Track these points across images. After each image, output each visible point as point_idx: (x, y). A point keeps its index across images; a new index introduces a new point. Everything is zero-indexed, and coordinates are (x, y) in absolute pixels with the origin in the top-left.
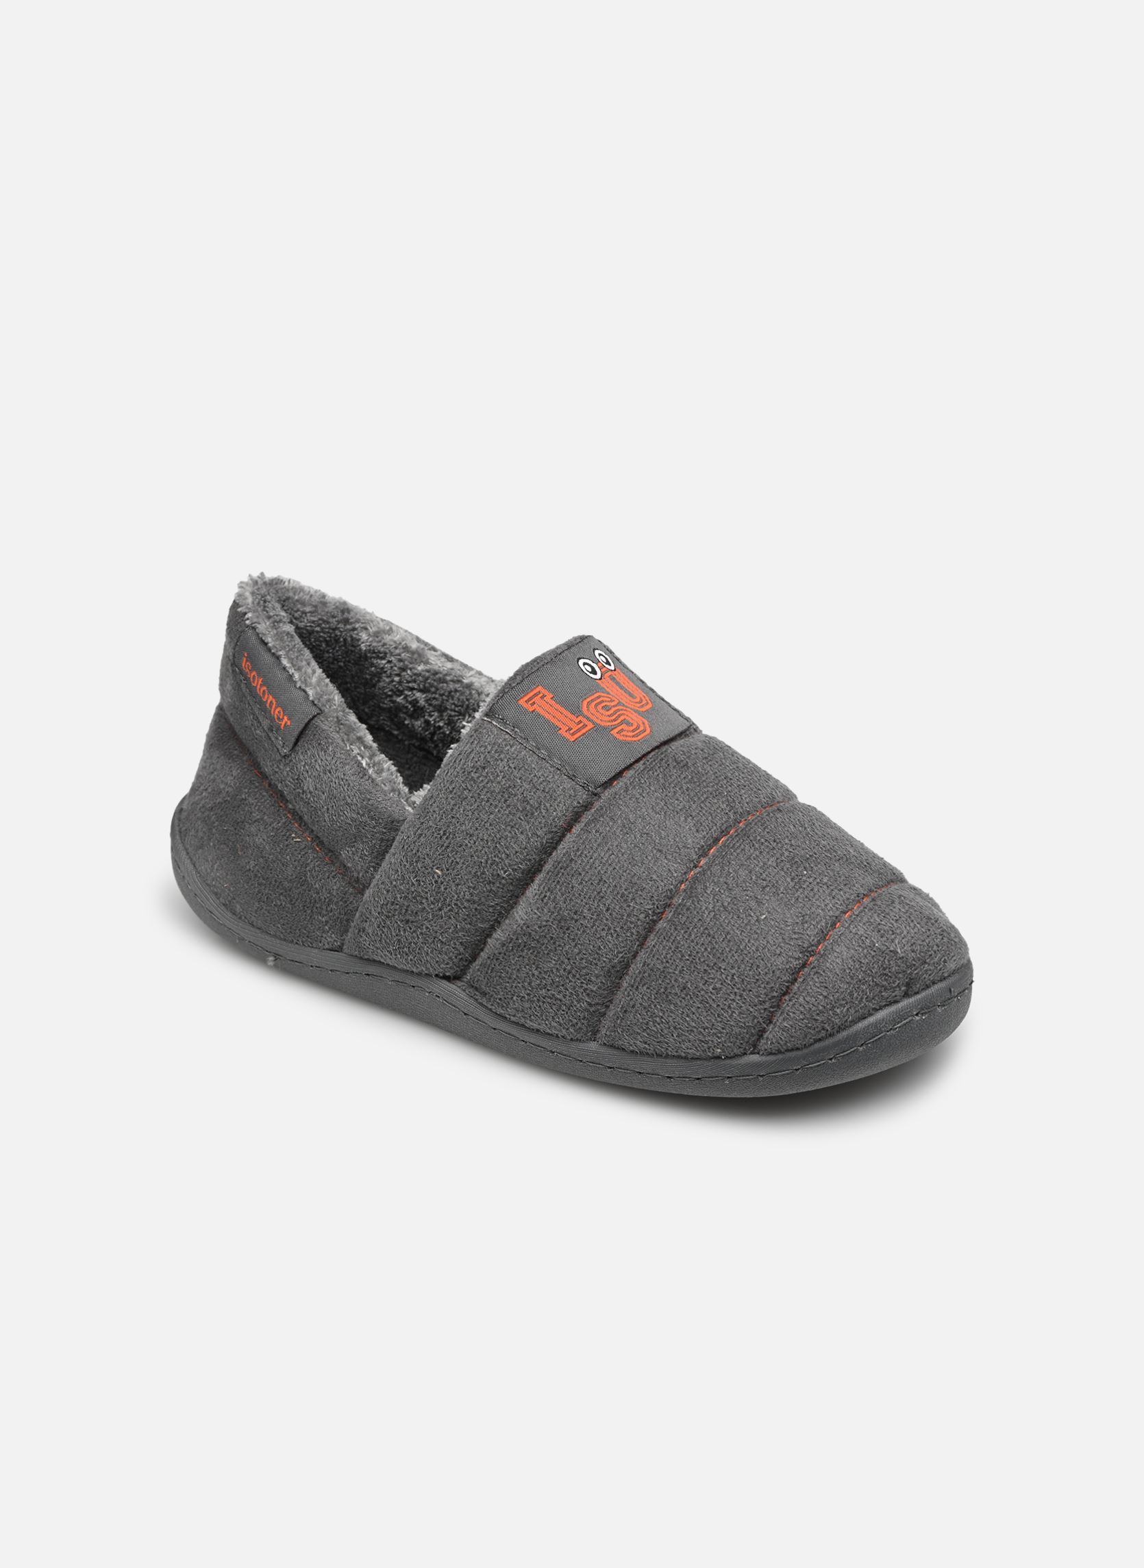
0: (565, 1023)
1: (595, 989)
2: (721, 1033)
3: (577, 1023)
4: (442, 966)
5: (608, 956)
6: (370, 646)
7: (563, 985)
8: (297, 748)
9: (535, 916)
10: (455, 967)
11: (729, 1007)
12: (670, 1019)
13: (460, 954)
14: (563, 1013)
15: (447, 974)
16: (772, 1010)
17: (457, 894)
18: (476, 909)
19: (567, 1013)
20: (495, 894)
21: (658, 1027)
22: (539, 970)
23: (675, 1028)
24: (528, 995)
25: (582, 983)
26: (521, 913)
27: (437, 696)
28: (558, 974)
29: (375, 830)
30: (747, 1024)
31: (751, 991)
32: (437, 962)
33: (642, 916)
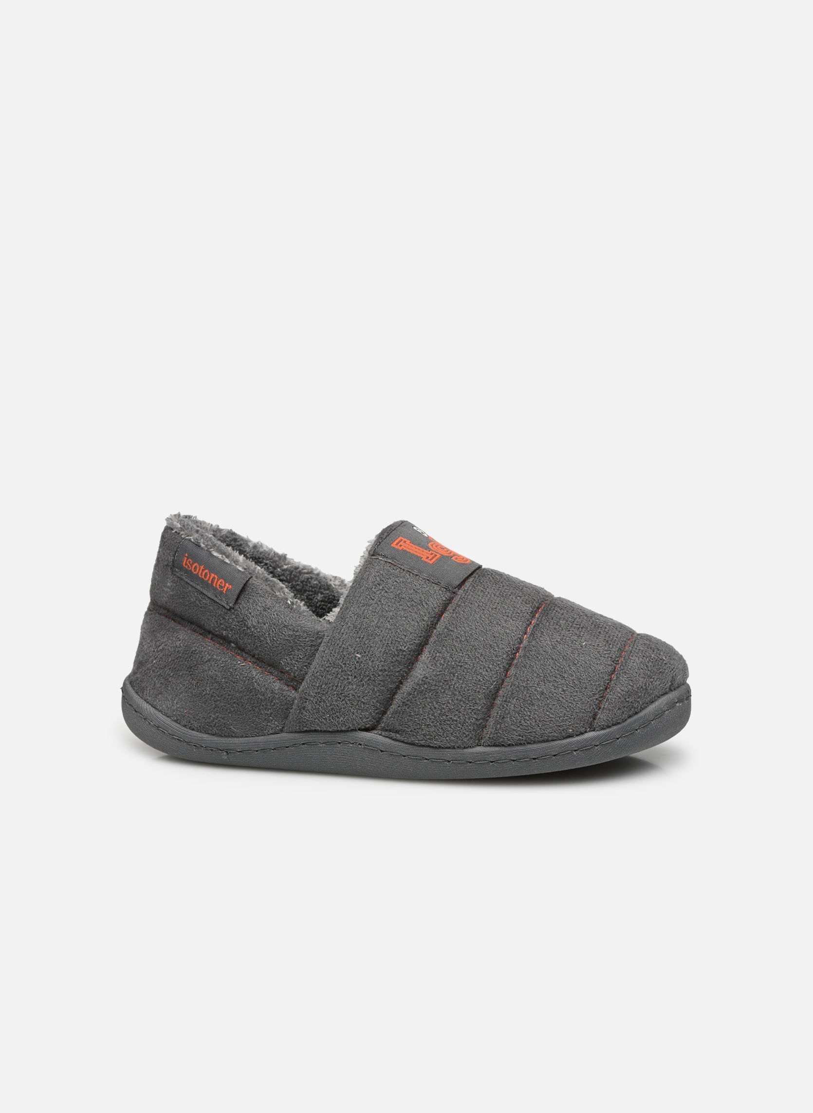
0: (460, 736)
1: (479, 708)
2: (570, 718)
3: (469, 735)
4: (365, 720)
5: (486, 685)
6: (252, 555)
7: (457, 710)
8: (239, 601)
9: (431, 670)
10: (373, 720)
11: (574, 700)
12: (536, 716)
13: (377, 710)
14: (459, 729)
15: (367, 726)
16: (600, 699)
17: (373, 667)
18: (387, 675)
19: (462, 728)
20: (399, 663)
21: (528, 722)
22: (439, 704)
23: (540, 721)
24: (433, 722)
25: (470, 706)
26: (420, 671)
27: (299, 583)
28: (453, 703)
29: (307, 640)
30: (587, 710)
31: (586, 688)
32: (361, 718)
33: (505, 656)
